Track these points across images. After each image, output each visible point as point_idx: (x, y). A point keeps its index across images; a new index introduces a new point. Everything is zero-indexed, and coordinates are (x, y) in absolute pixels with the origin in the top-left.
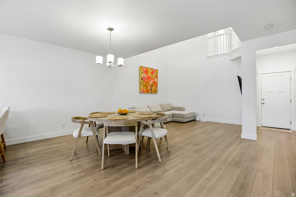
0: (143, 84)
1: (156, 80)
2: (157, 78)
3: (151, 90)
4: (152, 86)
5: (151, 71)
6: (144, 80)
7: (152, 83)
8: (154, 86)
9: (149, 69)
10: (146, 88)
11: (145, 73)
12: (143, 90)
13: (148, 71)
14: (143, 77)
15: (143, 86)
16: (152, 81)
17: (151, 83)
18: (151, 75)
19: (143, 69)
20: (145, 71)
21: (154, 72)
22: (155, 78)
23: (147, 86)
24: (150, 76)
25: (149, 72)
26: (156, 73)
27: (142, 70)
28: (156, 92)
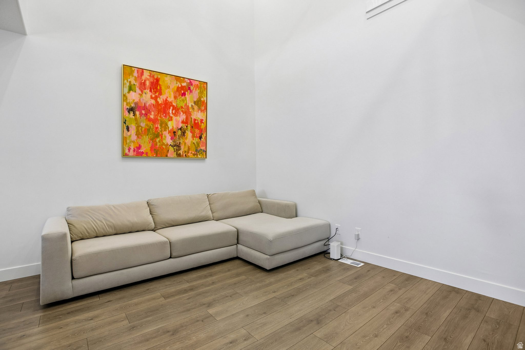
0: (138, 127)
1: (197, 115)
2: (203, 108)
3: (177, 146)
4: (179, 132)
5: (175, 85)
6: (141, 114)
7: (181, 125)
8: (189, 134)
9: (168, 79)
10: (153, 140)
11: (148, 91)
12: (139, 147)
13: (160, 82)
14: (136, 103)
15: (138, 135)
16: (183, 117)
17: (174, 123)
18: (175, 97)
19: (135, 74)
20: (148, 83)
21: (192, 88)
22: (196, 107)
23: (158, 135)
24: (170, 100)
25: (169, 87)
26: (201, 93)
27: (132, 79)
28: (200, 152)
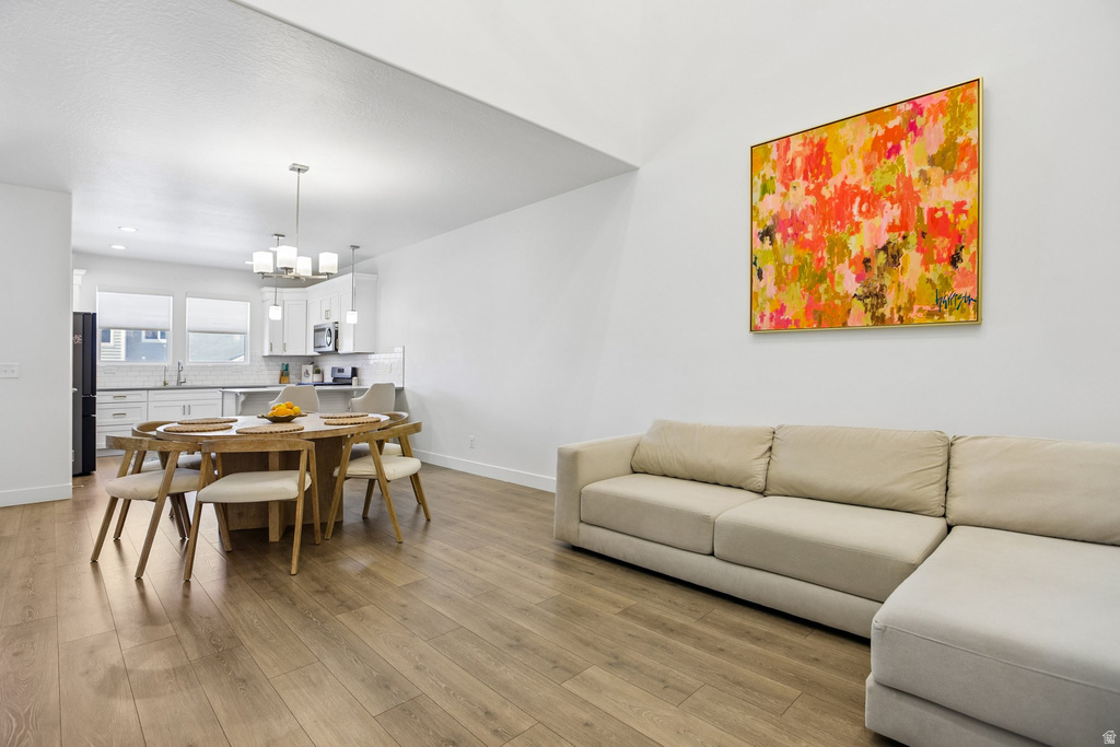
1: (942, 195)
2: (964, 166)
3: (875, 297)
4: (882, 258)
5: (868, 135)
6: (785, 237)
7: (885, 238)
9: (847, 130)
10: (811, 290)
11: (799, 181)
12: (782, 310)
13: (828, 148)
14: (775, 217)
15: (780, 283)
16: (891, 214)
17: (866, 237)
18: (869, 169)
19: (774, 155)
20: (799, 163)
21: (921, 121)
22: (936, 174)
23: (824, 276)
24: (853, 181)
26: (956, 120)
27: (767, 169)
28: (953, 305)
